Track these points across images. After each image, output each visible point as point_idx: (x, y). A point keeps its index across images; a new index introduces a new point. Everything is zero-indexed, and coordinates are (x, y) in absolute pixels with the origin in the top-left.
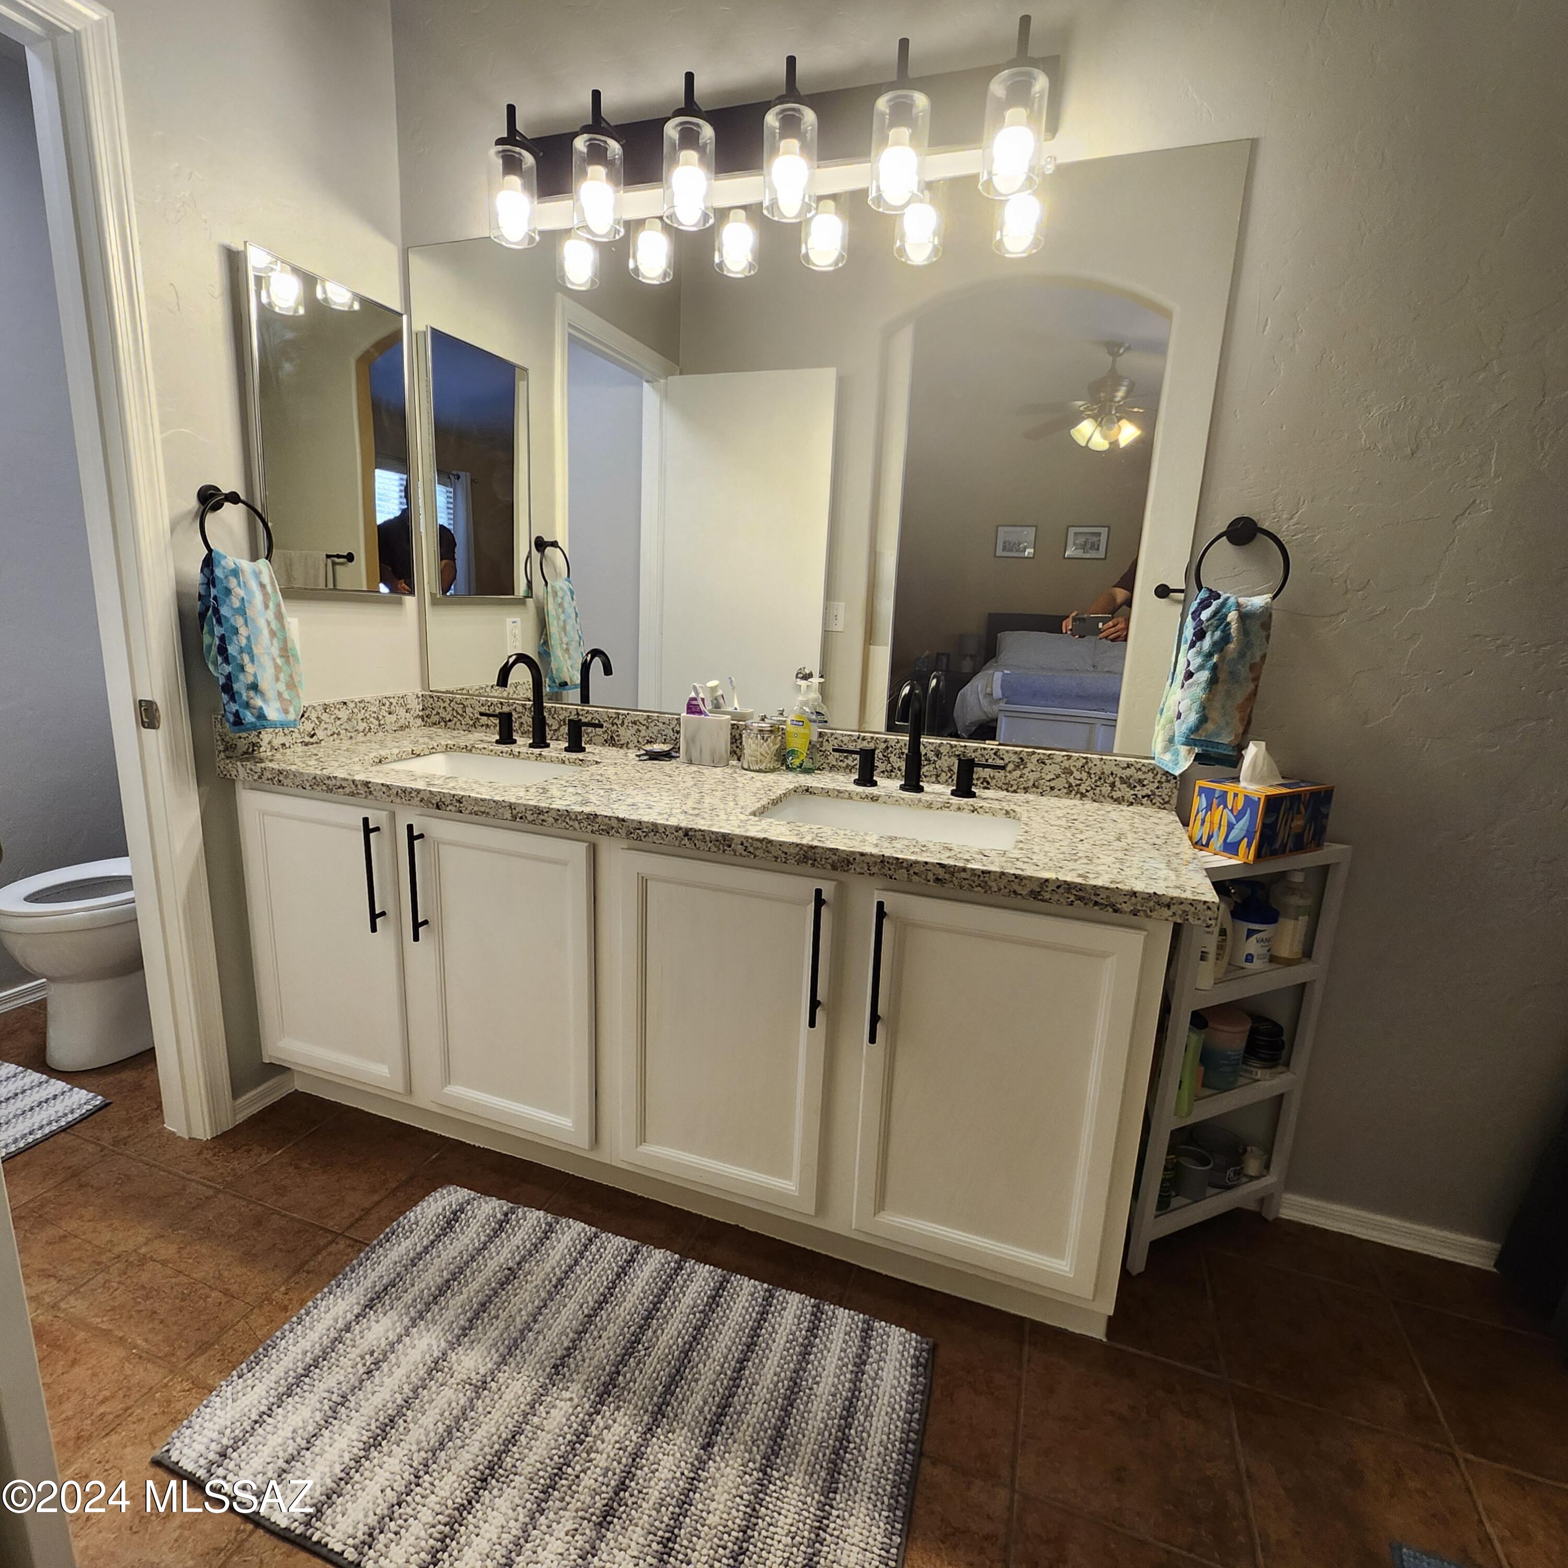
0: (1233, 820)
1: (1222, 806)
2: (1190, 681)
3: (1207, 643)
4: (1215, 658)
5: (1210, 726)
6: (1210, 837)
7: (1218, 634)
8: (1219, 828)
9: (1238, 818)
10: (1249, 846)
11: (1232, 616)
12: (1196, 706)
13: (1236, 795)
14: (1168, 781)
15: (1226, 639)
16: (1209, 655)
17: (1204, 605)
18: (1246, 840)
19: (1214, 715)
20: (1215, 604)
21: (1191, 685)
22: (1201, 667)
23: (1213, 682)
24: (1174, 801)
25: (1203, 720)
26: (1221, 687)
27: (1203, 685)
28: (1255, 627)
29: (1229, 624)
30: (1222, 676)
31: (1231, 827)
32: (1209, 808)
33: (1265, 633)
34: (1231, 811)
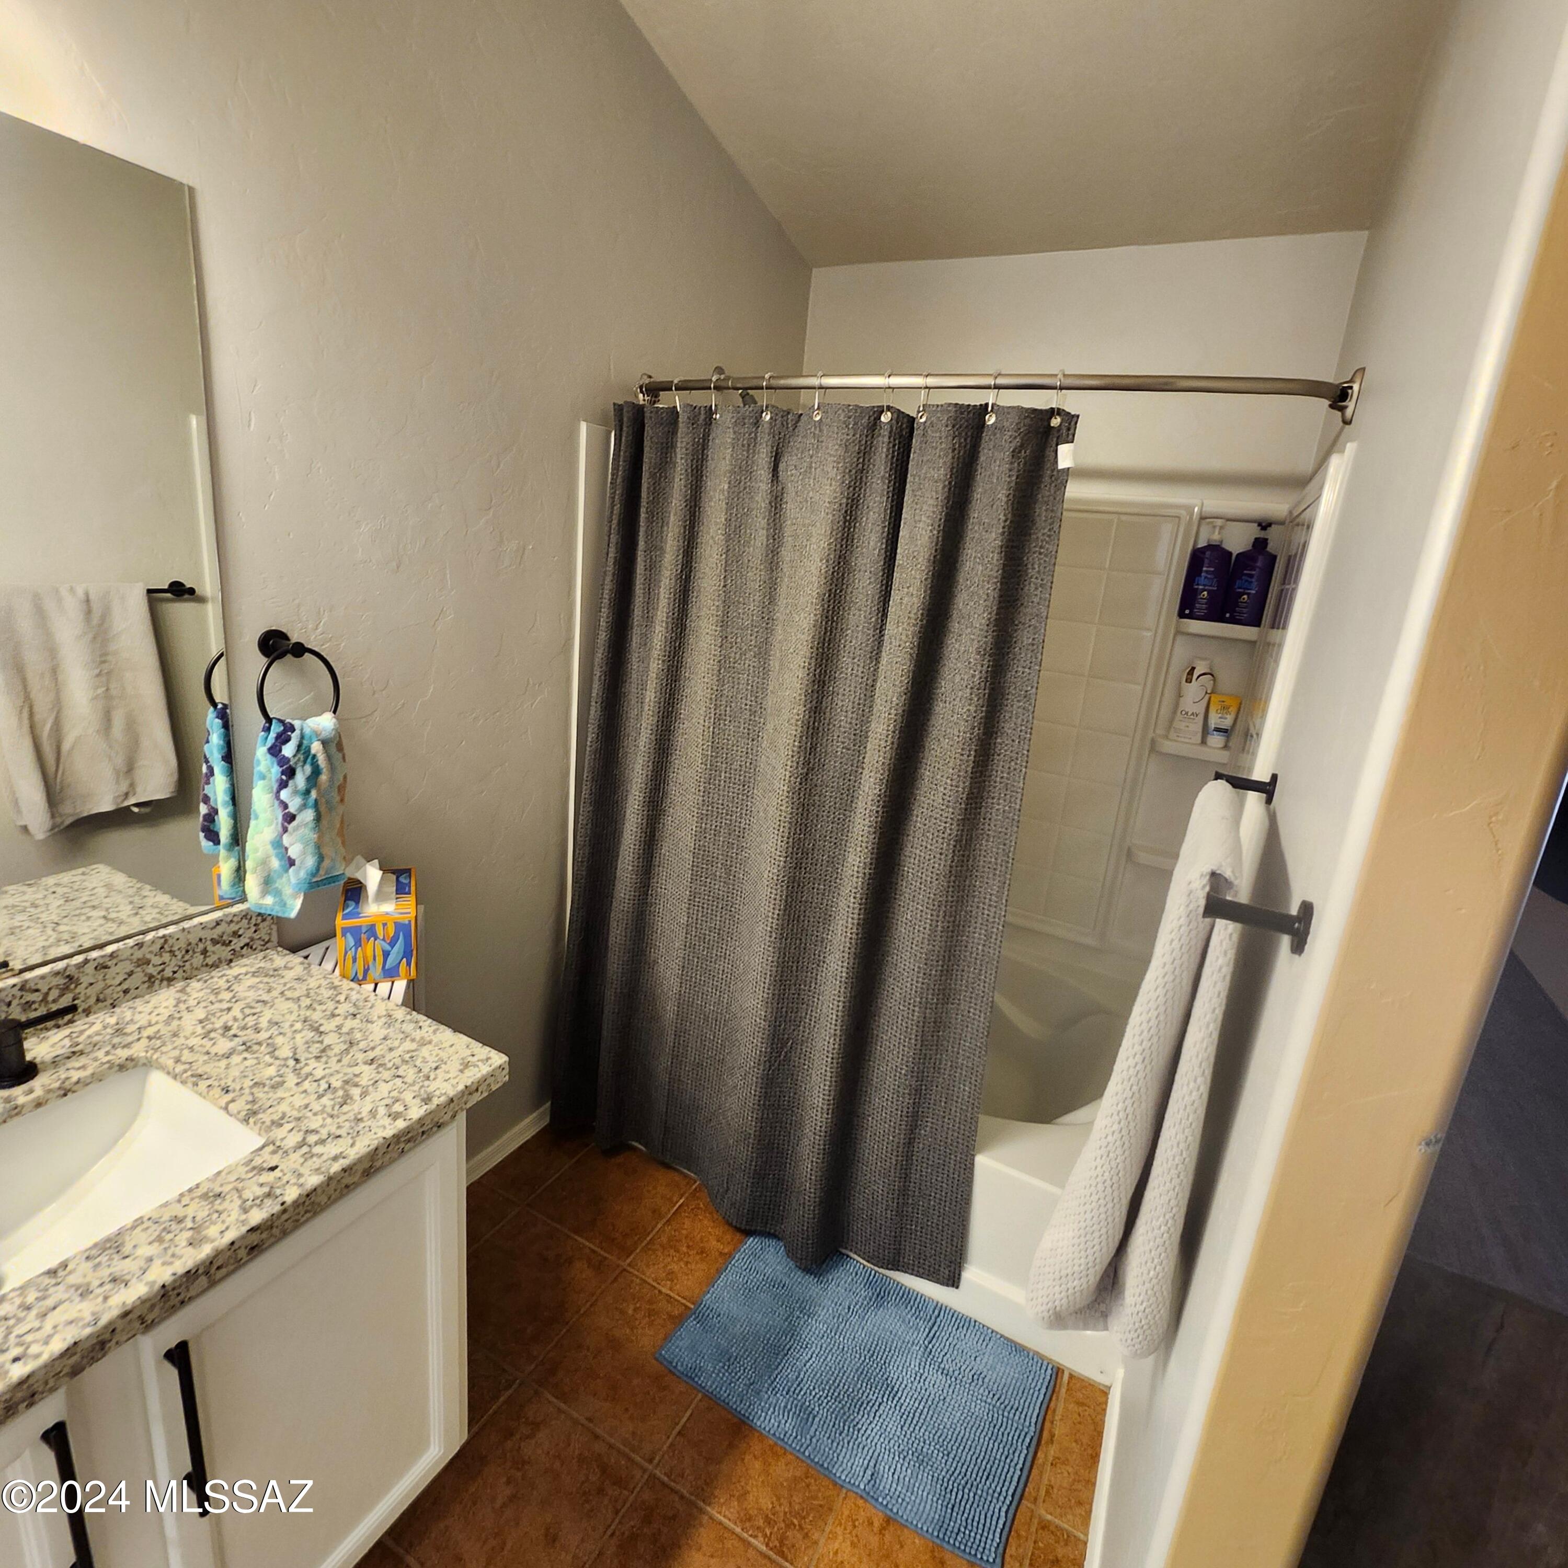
0: (388, 948)
1: (372, 939)
2: (294, 823)
3: (300, 780)
4: (314, 794)
5: (326, 863)
6: (366, 971)
7: (308, 769)
8: (374, 959)
9: (392, 944)
10: (409, 964)
11: (316, 747)
12: (311, 849)
13: (385, 925)
14: (264, 920)
15: (316, 772)
16: (307, 792)
17: (283, 739)
18: (405, 960)
19: (326, 851)
20: (295, 737)
21: (296, 829)
22: (304, 806)
23: (318, 818)
24: (275, 938)
25: (321, 858)
26: (324, 822)
27: (312, 825)
28: (333, 749)
29: (314, 756)
30: (323, 808)
31: (386, 954)
32: (358, 943)
33: (340, 755)
34: (384, 940)
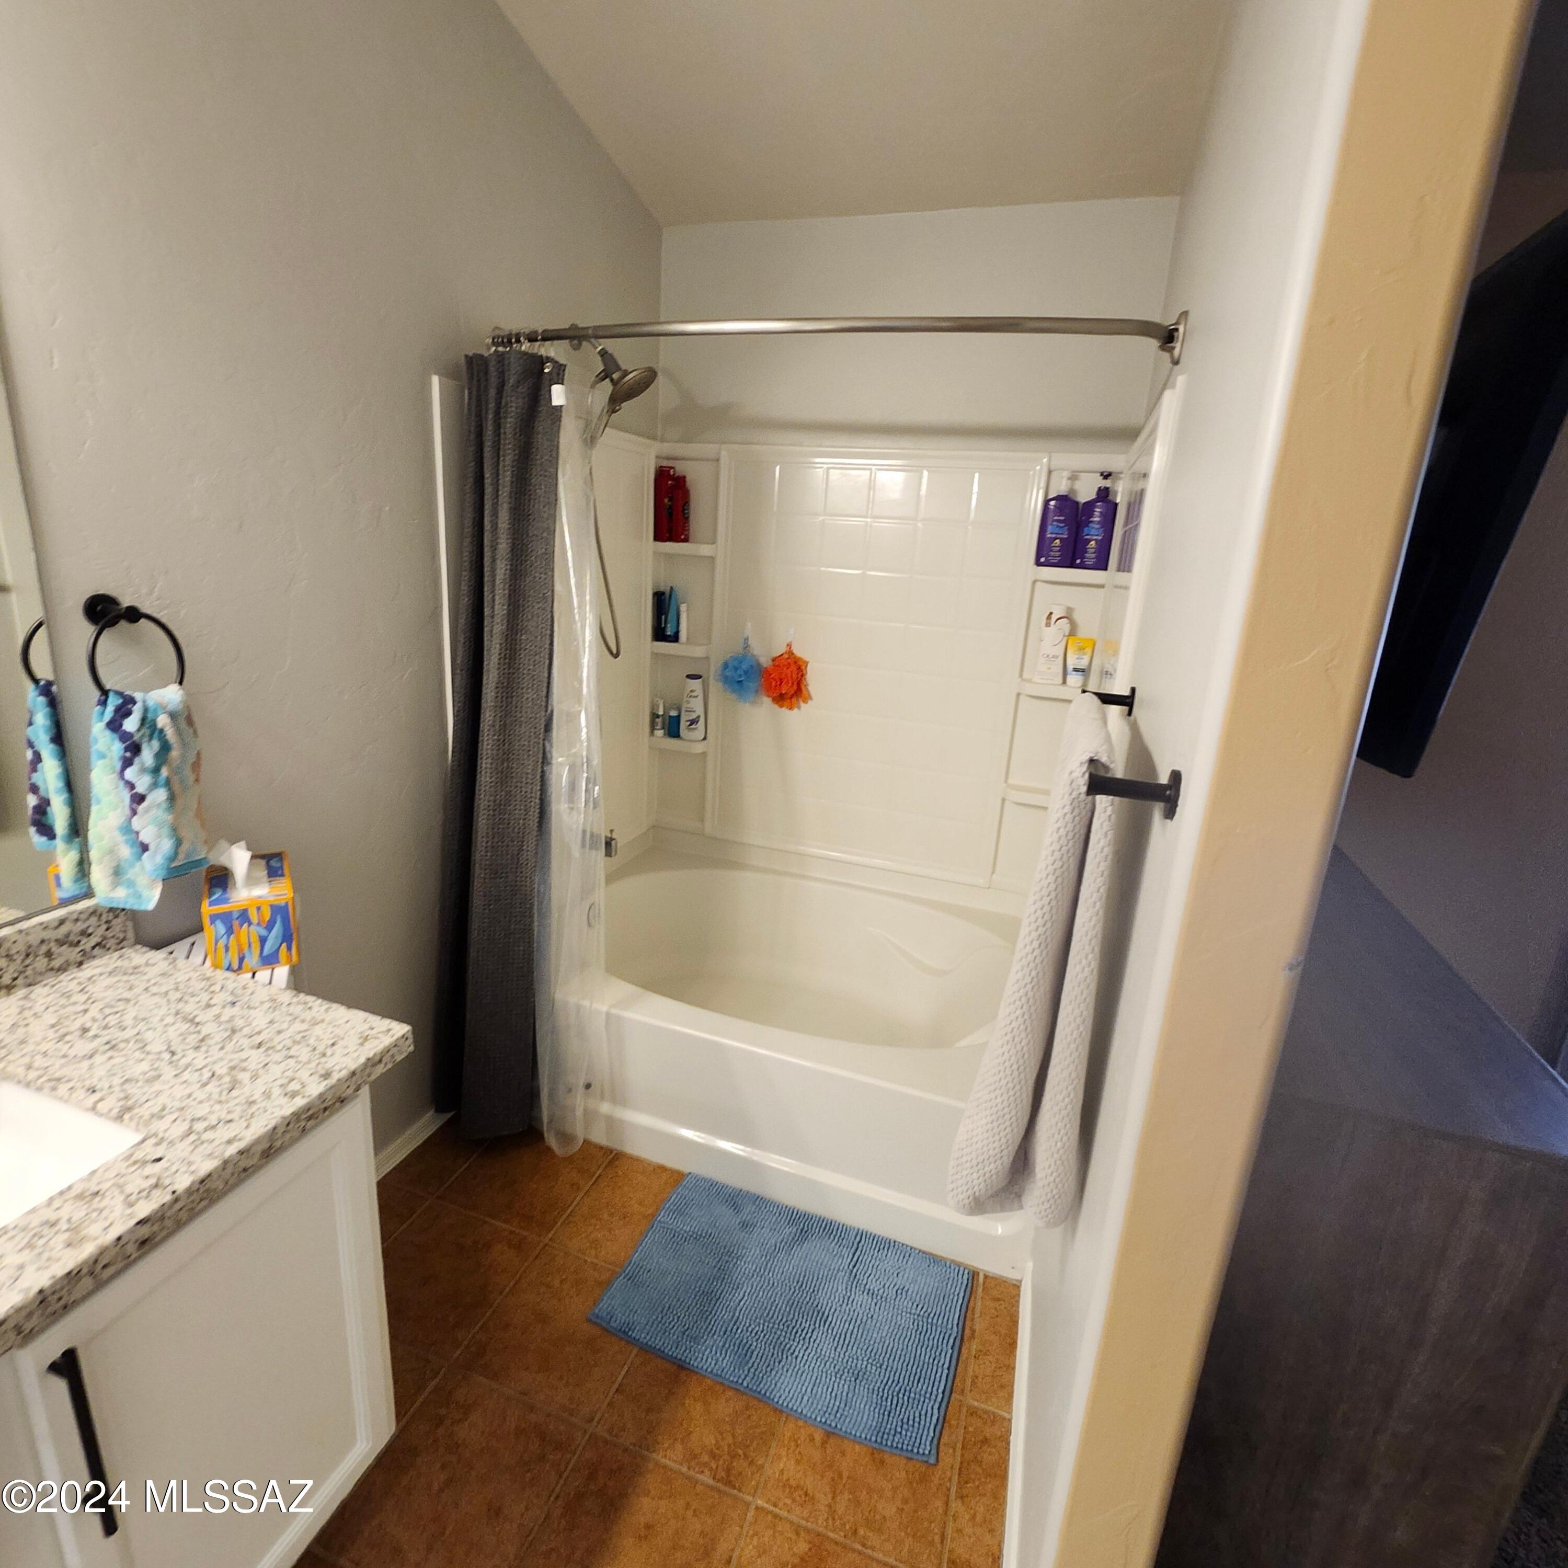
0: (264, 932)
1: (246, 925)
2: (144, 805)
3: (147, 756)
4: (164, 772)
5: (185, 846)
6: (241, 960)
7: (156, 744)
8: (250, 945)
9: (270, 926)
10: (289, 948)
11: (162, 721)
12: (166, 831)
13: (259, 909)
14: (116, 917)
15: (165, 747)
16: (156, 771)
17: (123, 711)
18: (284, 945)
19: (185, 833)
20: (137, 712)
21: (147, 810)
22: (154, 785)
23: (172, 798)
24: (131, 935)
25: (179, 843)
26: (179, 802)
27: (164, 806)
28: (183, 724)
29: (162, 731)
30: (176, 787)
31: (263, 941)
32: (230, 931)
33: (191, 731)
34: (259, 924)
